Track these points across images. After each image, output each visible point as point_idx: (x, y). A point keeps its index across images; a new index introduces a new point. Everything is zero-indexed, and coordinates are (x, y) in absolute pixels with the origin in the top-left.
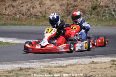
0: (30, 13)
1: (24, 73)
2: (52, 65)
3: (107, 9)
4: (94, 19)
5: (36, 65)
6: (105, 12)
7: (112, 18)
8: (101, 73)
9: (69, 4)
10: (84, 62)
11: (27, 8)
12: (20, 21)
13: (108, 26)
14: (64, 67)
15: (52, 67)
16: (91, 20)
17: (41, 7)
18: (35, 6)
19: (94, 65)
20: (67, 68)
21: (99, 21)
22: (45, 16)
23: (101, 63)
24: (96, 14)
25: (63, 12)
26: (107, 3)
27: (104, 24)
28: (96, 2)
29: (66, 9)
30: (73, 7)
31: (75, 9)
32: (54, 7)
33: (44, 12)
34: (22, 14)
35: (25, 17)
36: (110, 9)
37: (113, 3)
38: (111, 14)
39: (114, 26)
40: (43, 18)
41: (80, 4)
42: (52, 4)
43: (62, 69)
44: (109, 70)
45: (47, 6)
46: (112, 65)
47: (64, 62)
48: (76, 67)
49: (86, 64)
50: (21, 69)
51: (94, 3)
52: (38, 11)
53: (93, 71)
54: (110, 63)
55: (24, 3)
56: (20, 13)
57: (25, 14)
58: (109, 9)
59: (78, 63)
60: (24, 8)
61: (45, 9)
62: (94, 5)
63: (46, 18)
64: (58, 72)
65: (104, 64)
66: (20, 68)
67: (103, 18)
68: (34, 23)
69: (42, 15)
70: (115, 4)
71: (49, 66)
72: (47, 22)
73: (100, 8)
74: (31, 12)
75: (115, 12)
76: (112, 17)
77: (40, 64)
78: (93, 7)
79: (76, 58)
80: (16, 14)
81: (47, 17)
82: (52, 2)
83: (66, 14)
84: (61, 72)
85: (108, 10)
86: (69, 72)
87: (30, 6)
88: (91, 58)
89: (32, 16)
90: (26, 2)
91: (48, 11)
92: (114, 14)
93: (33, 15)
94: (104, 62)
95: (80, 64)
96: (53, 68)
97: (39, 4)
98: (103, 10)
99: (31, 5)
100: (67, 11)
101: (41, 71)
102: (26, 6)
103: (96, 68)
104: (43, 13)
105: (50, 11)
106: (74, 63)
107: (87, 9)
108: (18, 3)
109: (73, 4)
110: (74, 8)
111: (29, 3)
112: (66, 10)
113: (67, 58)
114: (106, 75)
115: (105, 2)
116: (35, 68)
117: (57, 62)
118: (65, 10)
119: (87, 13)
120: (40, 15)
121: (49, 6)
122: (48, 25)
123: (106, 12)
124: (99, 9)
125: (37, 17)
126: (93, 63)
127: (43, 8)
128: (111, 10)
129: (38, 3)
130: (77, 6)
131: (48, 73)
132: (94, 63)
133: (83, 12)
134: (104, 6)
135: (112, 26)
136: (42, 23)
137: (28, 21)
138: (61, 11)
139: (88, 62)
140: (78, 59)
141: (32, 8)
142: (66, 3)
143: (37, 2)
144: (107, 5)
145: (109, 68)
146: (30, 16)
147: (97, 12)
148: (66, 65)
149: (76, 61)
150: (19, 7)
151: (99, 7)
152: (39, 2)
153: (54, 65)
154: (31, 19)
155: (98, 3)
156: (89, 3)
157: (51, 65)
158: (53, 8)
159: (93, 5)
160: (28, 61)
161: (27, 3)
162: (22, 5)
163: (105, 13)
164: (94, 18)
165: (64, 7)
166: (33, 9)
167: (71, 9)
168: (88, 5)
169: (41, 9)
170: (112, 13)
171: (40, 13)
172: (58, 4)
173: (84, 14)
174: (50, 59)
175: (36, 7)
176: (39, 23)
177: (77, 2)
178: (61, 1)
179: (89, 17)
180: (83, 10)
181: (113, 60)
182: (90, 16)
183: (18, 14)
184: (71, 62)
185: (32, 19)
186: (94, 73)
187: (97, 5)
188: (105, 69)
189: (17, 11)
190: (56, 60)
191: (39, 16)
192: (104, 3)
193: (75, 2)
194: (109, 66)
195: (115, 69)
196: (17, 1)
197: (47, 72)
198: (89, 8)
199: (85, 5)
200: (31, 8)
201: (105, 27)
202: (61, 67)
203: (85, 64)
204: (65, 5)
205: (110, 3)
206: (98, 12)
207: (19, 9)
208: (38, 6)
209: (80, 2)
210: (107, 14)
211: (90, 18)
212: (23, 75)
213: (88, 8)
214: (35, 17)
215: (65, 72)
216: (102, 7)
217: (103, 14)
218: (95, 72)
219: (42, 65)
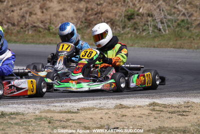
0: (26, 23)
1: (8, 121)
2: (55, 108)
3: (150, 19)
4: (129, 35)
5: (29, 108)
6: (147, 23)
7: (158, 35)
8: (132, 123)
9: (89, 10)
10: (107, 106)
11: (20, 14)
12: (8, 35)
13: (151, 47)
14: (73, 113)
15: (54, 112)
16: (125, 36)
17: (43, 12)
18: (34, 11)
19: (122, 110)
20: (77, 115)
21: (137, 38)
22: (49, 28)
23: (134, 107)
24: (132, 27)
25: (79, 22)
26: (151, 10)
27: (144, 44)
28: (133, 7)
29: (83, 16)
30: (96, 14)
31: (99, 18)
32: (64, 13)
33: (49, 21)
34: (12, 24)
35: (17, 28)
36: (155, 20)
37: (160, 10)
38: (157, 27)
39: (160, 47)
40: (47, 31)
41: (106, 9)
42: (60, 8)
43: (69, 116)
44: (146, 119)
45: (52, 11)
46: (151, 112)
47: (74, 104)
48: (93, 114)
49: (110, 109)
50: (3, 115)
51: (130, 9)
52: (38, 19)
53: (119, 120)
54: (148, 108)
55: (15, 5)
56: (10, 21)
57: (16, 23)
58: (154, 18)
59: (97, 107)
60: (15, 14)
61: (51, 17)
62: (130, 12)
63: (51, 31)
64: (64, 121)
65: (138, 109)
66: (2, 112)
67: (144, 34)
68: (31, 39)
69: (45, 26)
70: (163, 11)
71: (49, 111)
72: (52, 38)
73: (140, 17)
74: (27, 21)
75: (163, 25)
76: (158, 32)
77: (35, 107)
78: (127, 15)
79: (95, 97)
80: (2, 23)
81: (52, 29)
82: (61, 6)
83: (83, 26)
84: (68, 120)
85: (151, 21)
86: (82, 121)
87: (25, 12)
88: (118, 98)
89: (28, 28)
90: (18, 4)
91: (54, 20)
92: (161, 27)
93: (30, 26)
94: (139, 107)
95: (100, 109)
96: (56, 114)
97: (41, 8)
98: (144, 20)
99: (27, 8)
100: (86, 20)
101: (36, 119)
102: (19, 11)
103: (126, 116)
104: (46, 23)
105: (58, 19)
106: (91, 106)
107: (117, 18)
108: (6, 5)
109: (96, 10)
110: (96, 16)
111: (23, 6)
112: (84, 19)
113: (81, 98)
114: (141, 126)
115: (148, 8)
116: (27, 112)
117: (62, 104)
118: (82, 18)
119: (117, 25)
120: (41, 25)
121: (56, 11)
122: (53, 43)
123: (149, 23)
124: (137, 19)
125: (36, 29)
126: (121, 107)
127: (46, 14)
128: (157, 21)
129: (38, 6)
130: (102, 13)
131: (47, 122)
132: (123, 108)
133: (111, 23)
134: (146, 13)
135: (157, 47)
136: (43, 40)
137: (21, 35)
138: (76, 20)
139: (114, 105)
140: (97, 99)
141: (28, 15)
142: (83, 8)
143: (36, 4)
144: (150, 13)
145: (147, 116)
146: (25, 28)
147: (134, 24)
148: (76, 109)
149: (93, 104)
150: (7, 12)
151: (138, 15)
152: (40, 4)
153: (58, 109)
154: (26, 33)
155: (136, 9)
156: (122, 8)
157: (52, 109)
158: (63, 15)
159: (127, 12)
160: (15, 101)
161: (20, 6)
162: (12, 9)
163: (146, 26)
164: (128, 33)
165: (81, 15)
166: (30, 16)
167: (92, 17)
168: (120, 11)
169: (43, 15)
170: (159, 26)
171: (42, 22)
172: (72, 9)
173: (114, 26)
174: (52, 99)
175: (34, 13)
176: (39, 40)
177: (102, 6)
178: (76, 4)
179: (120, 32)
180: (112, 19)
181: (153, 103)
182: (123, 30)
183: (5, 23)
184: (85, 105)
185: (28, 32)
186: (121, 123)
187: (134, 11)
188: (139, 117)
189: (4, 19)
190: (61, 101)
191: (40, 27)
192: (146, 10)
193: (99, 7)
194: (146, 112)
195: (155, 118)
196: (4, 2)
197: (45, 120)
198: (121, 16)
199: (115, 11)
200: (26, 13)
201: (146, 48)
202: (69, 112)
203: (108, 109)
204: (83, 11)
205: (155, 10)
206: (136, 23)
207: (7, 14)
208: (39, 12)
209: (106, 6)
210: (150, 28)
211: (122, 34)
212: (6, 124)
213: (119, 16)
214: (34, 29)
215: (76, 121)
216: (143, 15)
217: (144, 28)
218: (123, 121)
219: (38, 109)
